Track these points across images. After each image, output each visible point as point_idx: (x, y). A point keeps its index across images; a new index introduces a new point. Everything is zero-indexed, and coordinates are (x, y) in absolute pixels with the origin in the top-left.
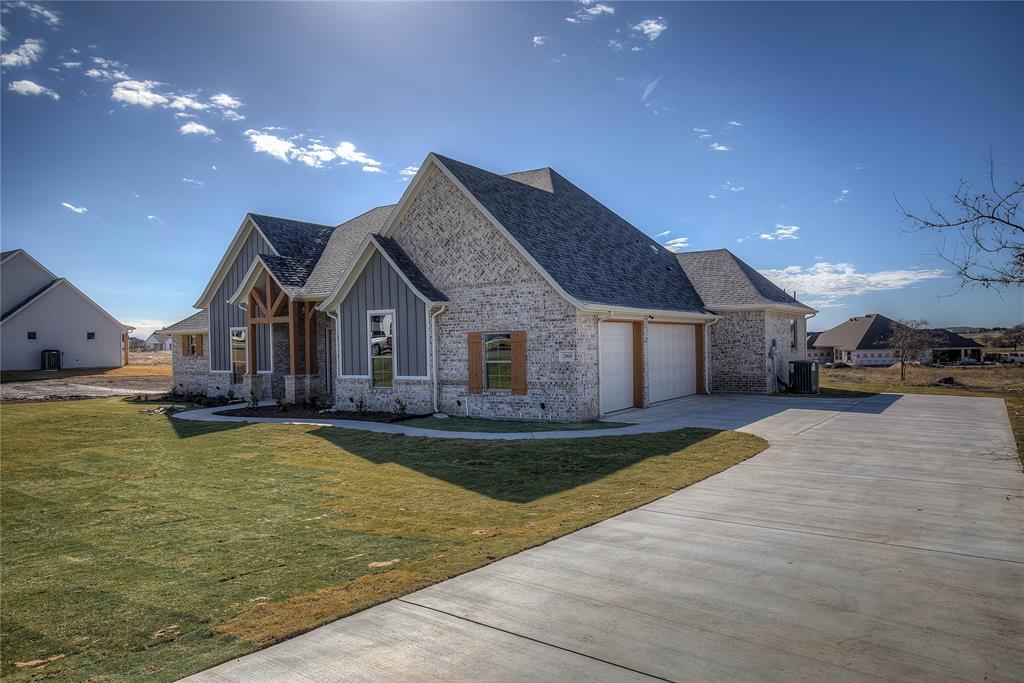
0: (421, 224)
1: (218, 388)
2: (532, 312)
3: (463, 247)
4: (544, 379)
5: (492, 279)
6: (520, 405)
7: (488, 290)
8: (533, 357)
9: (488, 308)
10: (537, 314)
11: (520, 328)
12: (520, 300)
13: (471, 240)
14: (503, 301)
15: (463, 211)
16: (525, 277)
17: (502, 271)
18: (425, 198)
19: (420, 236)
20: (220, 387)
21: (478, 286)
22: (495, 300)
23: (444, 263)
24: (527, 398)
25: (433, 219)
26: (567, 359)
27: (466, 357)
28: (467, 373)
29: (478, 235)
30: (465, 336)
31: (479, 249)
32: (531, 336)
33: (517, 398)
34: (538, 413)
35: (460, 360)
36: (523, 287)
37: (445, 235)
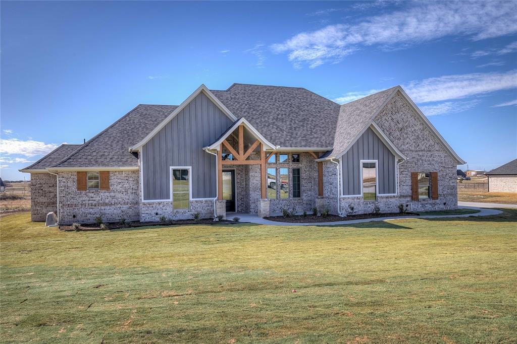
0: (387, 118)
1: (157, 214)
2: (440, 164)
3: (409, 132)
4: (445, 193)
5: (422, 149)
6: (435, 204)
7: (421, 153)
8: (440, 183)
9: (421, 161)
10: (442, 165)
11: (435, 171)
12: (435, 159)
13: (413, 130)
14: (427, 159)
15: (409, 116)
16: (437, 149)
17: (427, 146)
18: (389, 106)
19: (387, 124)
20: (159, 212)
21: (416, 151)
22: (424, 158)
23: (399, 139)
24: (438, 201)
25: (394, 117)
26: (453, 184)
27: (410, 184)
28: (411, 191)
29: (416, 128)
30: (410, 174)
31: (416, 134)
32: (439, 174)
33: (434, 201)
34: (442, 207)
35: (407, 186)
36: (436, 153)
37: (400, 126)
